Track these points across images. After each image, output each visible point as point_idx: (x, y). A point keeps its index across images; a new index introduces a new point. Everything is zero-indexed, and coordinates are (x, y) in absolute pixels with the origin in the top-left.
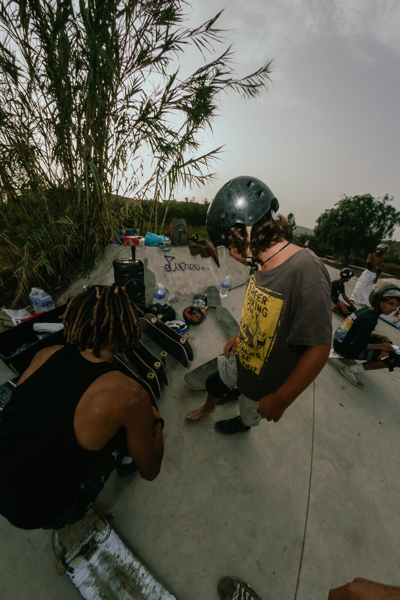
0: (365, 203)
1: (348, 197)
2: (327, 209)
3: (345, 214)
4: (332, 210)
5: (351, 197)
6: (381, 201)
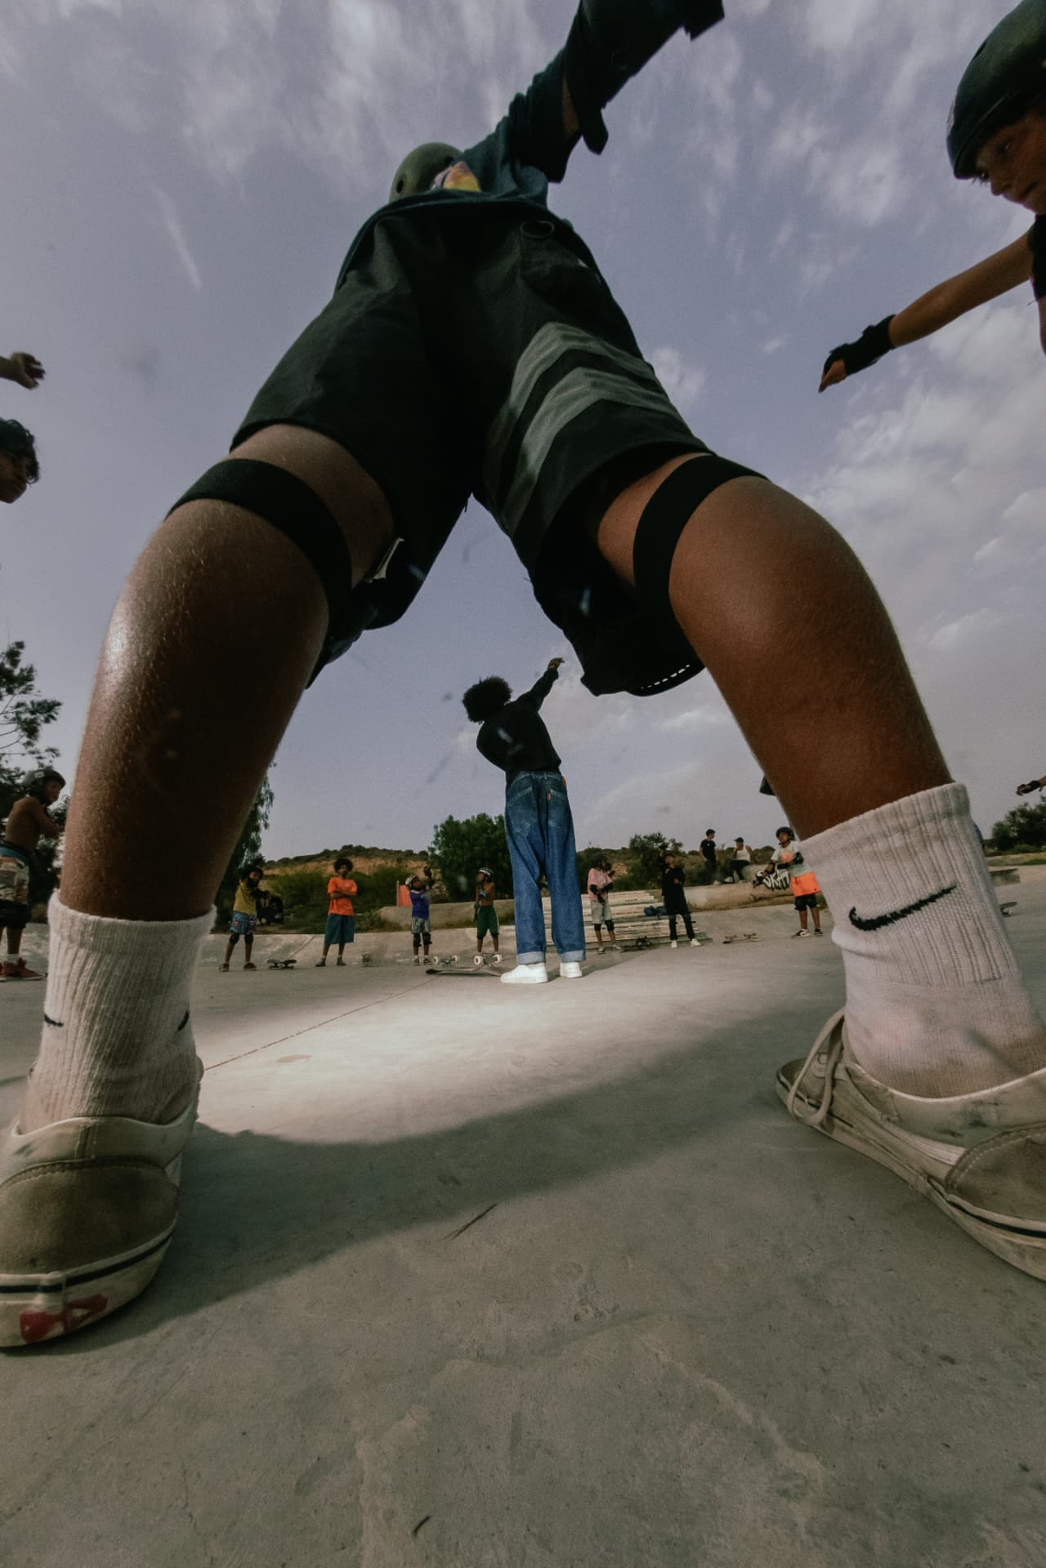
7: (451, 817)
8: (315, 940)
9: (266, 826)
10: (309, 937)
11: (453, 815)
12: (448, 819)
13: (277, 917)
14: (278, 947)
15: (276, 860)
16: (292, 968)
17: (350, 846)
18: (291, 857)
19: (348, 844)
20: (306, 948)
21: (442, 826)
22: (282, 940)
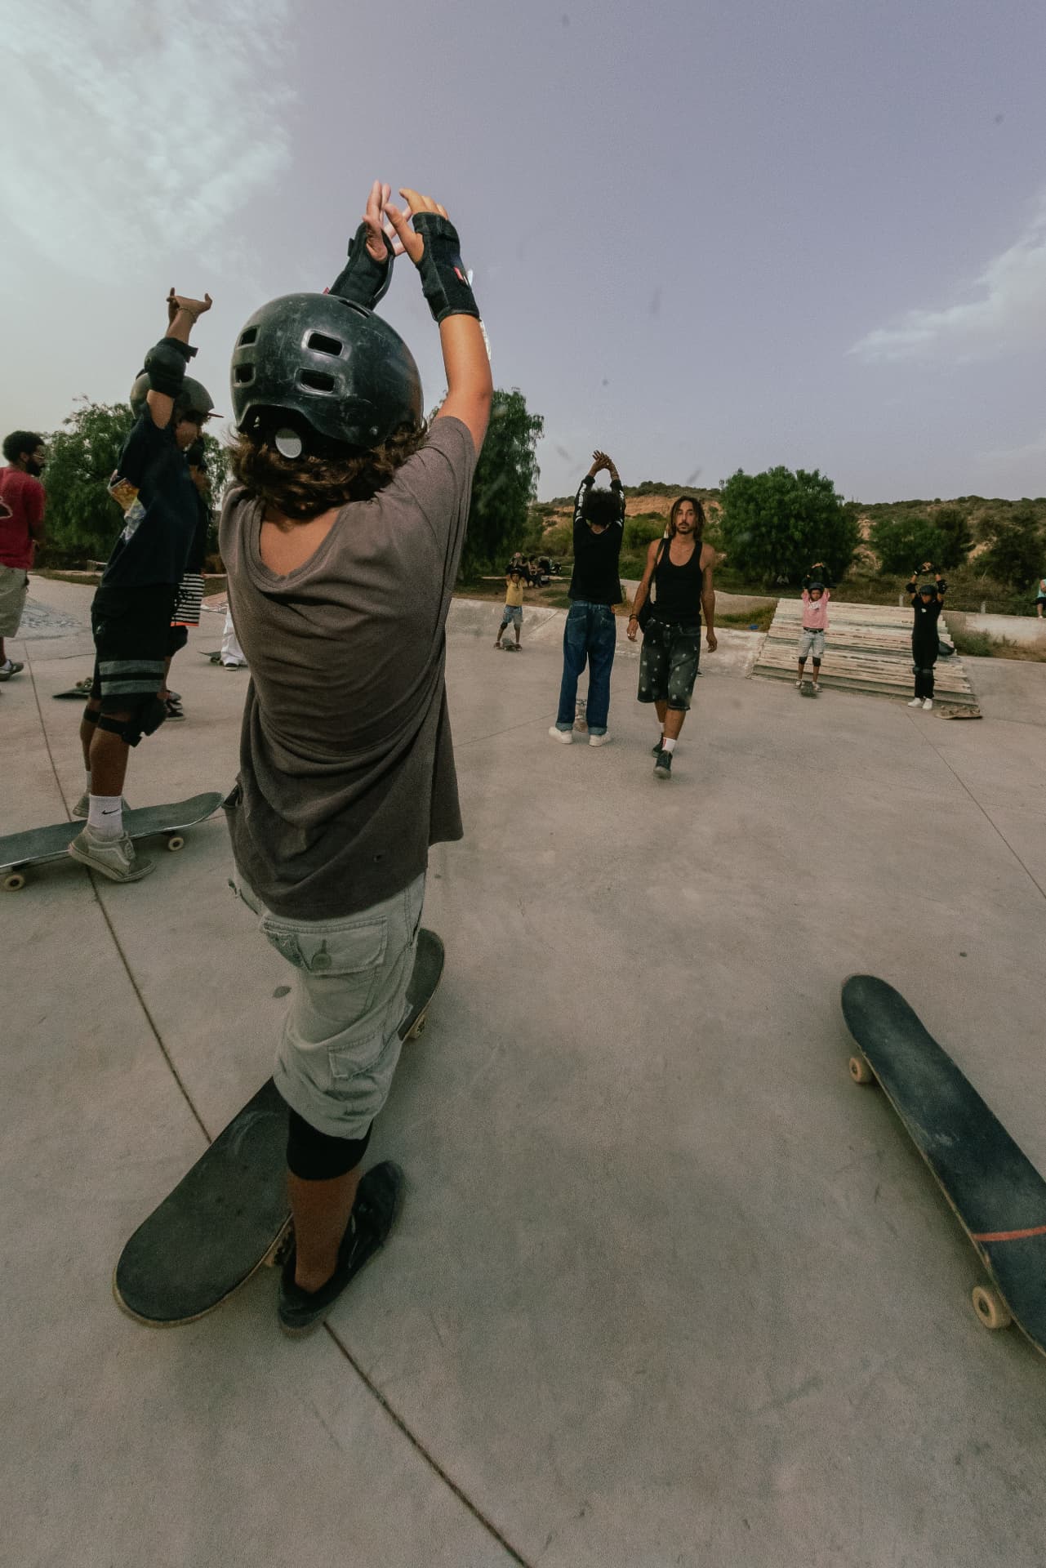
1: (100, 406)
3: (103, 448)
5: (106, 406)
7: (740, 471)
12: (736, 474)
19: (647, 481)
22: (533, 612)
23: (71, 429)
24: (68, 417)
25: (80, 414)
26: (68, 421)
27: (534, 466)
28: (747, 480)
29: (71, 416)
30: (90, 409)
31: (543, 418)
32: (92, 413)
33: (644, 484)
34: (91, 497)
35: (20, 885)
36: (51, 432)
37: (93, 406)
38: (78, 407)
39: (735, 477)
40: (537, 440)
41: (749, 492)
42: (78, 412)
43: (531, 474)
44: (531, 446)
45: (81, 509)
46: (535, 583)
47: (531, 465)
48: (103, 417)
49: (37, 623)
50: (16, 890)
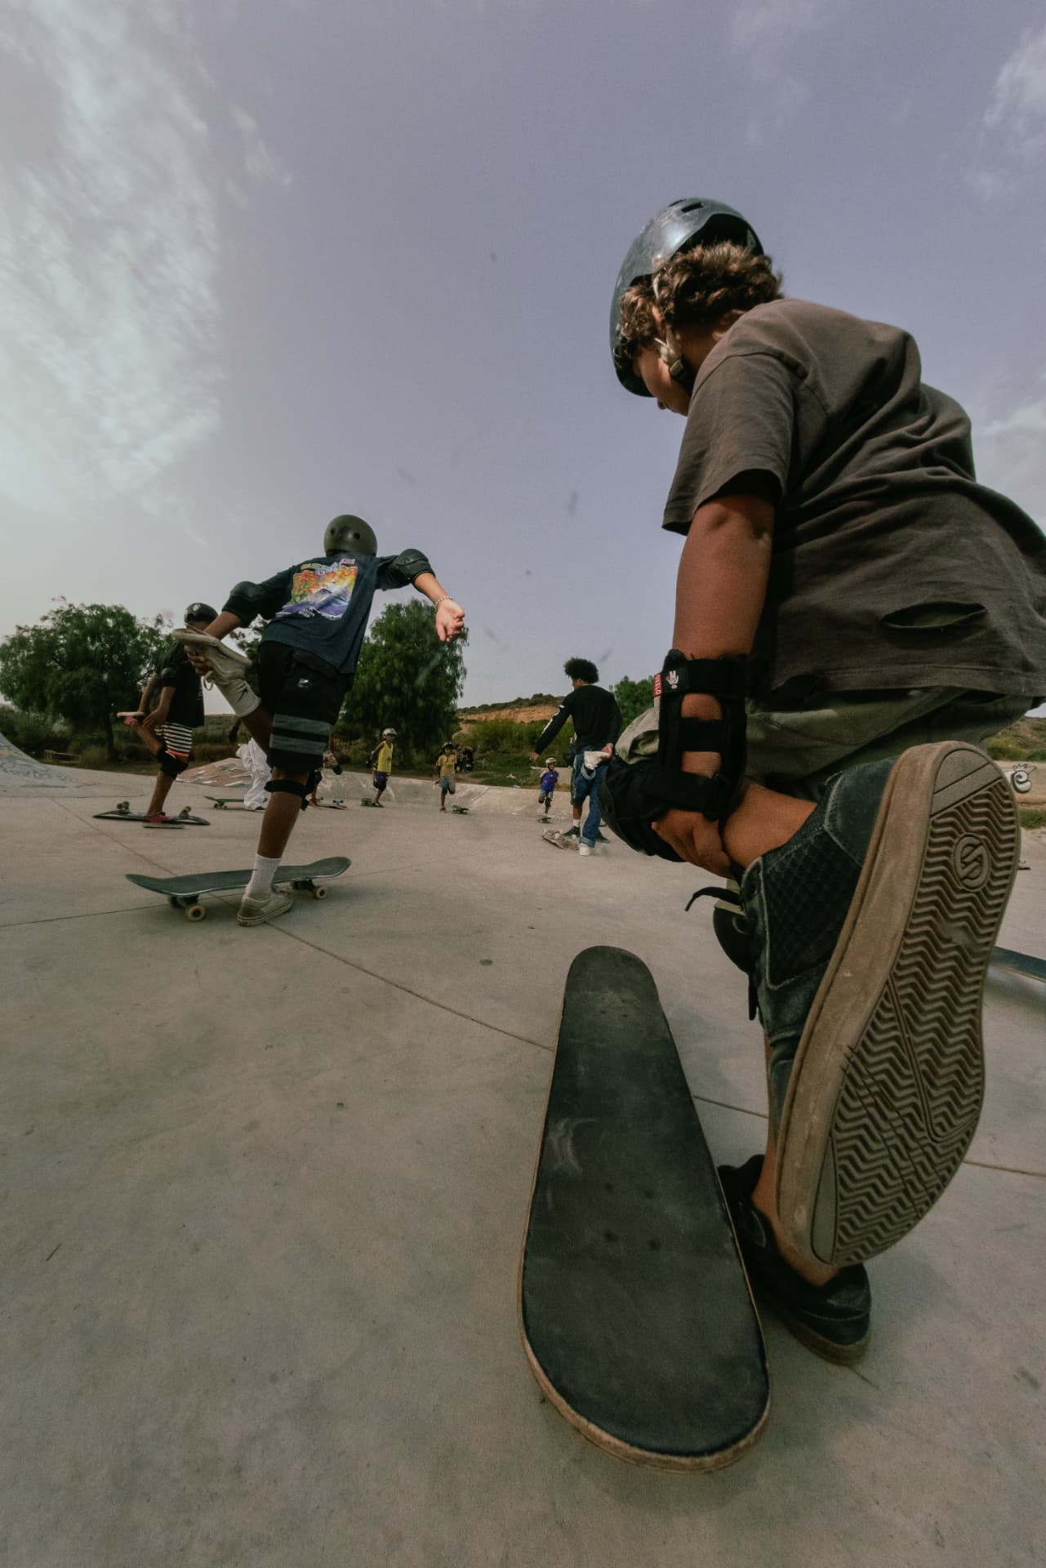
0: (117, 624)
1: (76, 606)
2: (22, 626)
3: (74, 643)
4: (36, 631)
5: (83, 605)
6: (151, 625)
7: (626, 678)
8: (489, 791)
9: (461, 695)
10: (486, 787)
11: (629, 676)
12: (623, 680)
13: (467, 766)
14: (464, 793)
15: (477, 706)
16: (466, 813)
17: (541, 695)
18: (490, 704)
19: (538, 693)
20: (483, 796)
21: (617, 686)
22: (466, 788)
23: (48, 625)
24: (46, 614)
25: (57, 612)
26: (45, 618)
27: (462, 668)
28: (633, 685)
29: (50, 614)
30: (66, 608)
31: (468, 629)
32: (68, 612)
33: (535, 696)
34: (67, 684)
35: (202, 915)
36: (31, 626)
37: (70, 606)
38: (56, 606)
39: (621, 682)
40: (463, 648)
41: (636, 694)
42: (55, 610)
43: (458, 676)
44: (458, 653)
45: (57, 695)
46: (461, 769)
47: (459, 668)
48: (79, 616)
49: (41, 775)
50: (199, 921)
